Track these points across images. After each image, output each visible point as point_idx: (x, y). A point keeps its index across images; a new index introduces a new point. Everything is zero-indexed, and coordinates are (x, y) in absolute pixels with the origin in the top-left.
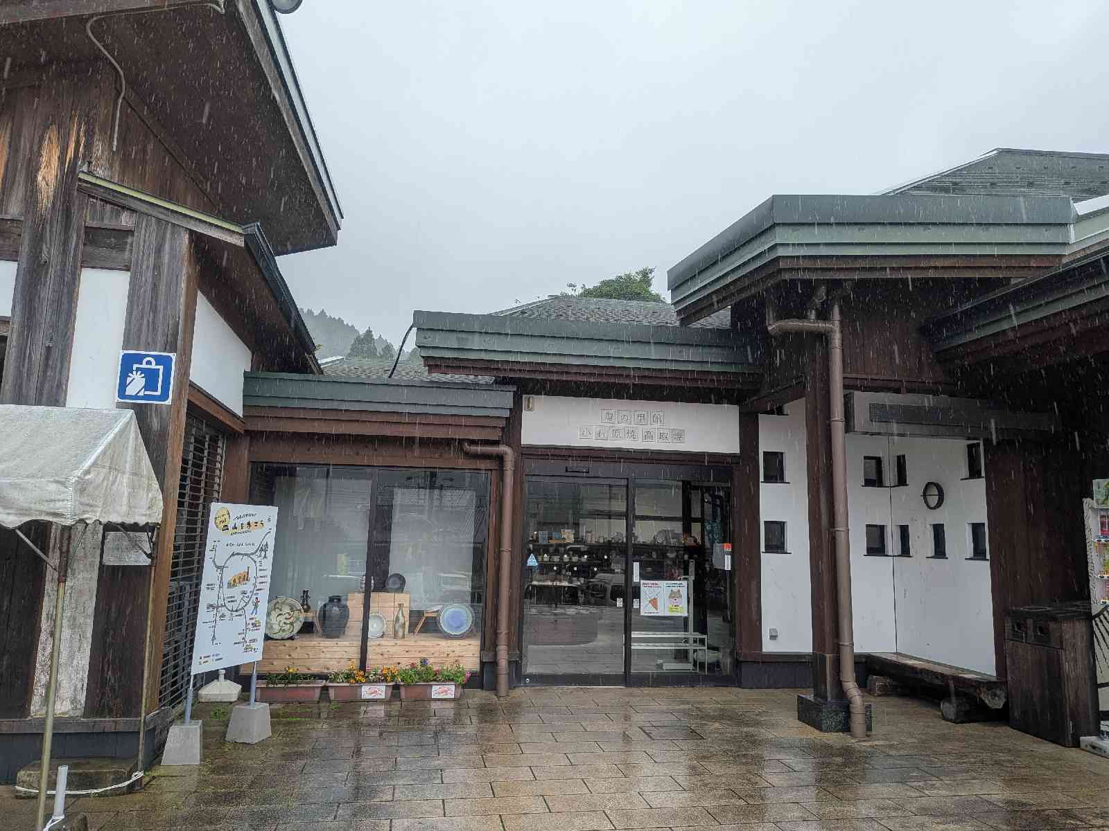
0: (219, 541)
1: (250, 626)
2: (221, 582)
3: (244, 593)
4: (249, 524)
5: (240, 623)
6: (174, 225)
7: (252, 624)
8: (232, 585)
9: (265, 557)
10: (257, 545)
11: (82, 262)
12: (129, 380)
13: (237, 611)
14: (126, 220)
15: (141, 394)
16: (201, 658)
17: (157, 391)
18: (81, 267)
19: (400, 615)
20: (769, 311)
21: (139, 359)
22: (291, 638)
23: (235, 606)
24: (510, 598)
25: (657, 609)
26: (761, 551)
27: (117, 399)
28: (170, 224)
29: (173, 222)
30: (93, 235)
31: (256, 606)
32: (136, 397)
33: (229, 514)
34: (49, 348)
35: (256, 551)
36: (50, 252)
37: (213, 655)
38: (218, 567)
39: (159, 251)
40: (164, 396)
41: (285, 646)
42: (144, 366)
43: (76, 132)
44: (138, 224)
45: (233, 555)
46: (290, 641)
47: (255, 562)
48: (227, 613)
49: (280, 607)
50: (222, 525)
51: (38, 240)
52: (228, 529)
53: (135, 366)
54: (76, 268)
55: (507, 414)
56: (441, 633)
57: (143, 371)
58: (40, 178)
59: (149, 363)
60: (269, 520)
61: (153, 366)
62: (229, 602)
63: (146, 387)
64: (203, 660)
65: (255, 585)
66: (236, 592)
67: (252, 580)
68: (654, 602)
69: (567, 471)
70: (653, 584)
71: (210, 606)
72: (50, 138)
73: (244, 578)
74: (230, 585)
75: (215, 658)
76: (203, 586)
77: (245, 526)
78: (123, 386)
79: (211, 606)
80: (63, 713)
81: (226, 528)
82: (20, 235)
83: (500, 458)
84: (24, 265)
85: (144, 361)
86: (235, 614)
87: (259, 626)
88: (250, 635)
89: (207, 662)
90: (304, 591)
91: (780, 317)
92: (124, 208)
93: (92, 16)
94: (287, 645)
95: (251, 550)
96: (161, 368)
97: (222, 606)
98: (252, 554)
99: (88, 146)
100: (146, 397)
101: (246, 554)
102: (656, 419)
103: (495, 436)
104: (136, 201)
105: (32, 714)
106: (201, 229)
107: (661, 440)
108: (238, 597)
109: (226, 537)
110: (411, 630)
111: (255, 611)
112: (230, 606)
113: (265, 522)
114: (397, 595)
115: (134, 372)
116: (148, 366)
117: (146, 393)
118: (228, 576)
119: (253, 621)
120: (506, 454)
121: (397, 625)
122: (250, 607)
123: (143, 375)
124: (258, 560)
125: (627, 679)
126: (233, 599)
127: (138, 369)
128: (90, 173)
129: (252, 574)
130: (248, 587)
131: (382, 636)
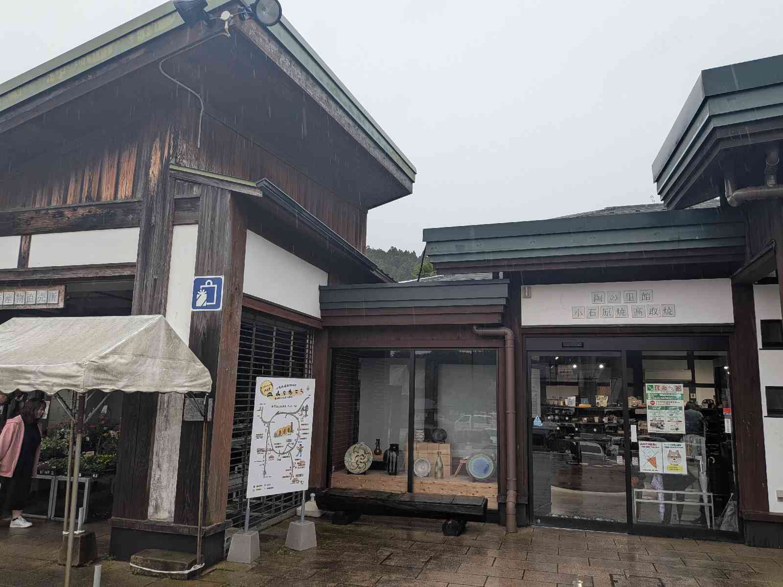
0: (265, 404)
1: (296, 465)
2: (269, 433)
3: (290, 440)
4: (290, 391)
5: (287, 463)
6: (222, 189)
7: (298, 463)
8: (279, 434)
9: (306, 415)
10: (298, 408)
11: (173, 222)
12: (198, 296)
13: (284, 453)
14: (196, 191)
15: (205, 305)
16: (254, 487)
17: (213, 302)
18: (173, 225)
19: (439, 460)
20: (727, 182)
21: (203, 281)
22: (364, 473)
23: (282, 450)
24: (517, 451)
25: (656, 467)
26: (763, 415)
27: (192, 310)
28: (220, 189)
29: (221, 187)
30: (178, 204)
31: (300, 451)
32: (202, 307)
33: (272, 384)
34: (155, 280)
35: (298, 411)
36: (156, 219)
37: (265, 485)
38: (265, 422)
39: (214, 209)
40: (217, 306)
41: (358, 479)
42: (206, 286)
43: (169, 138)
44: (202, 191)
45: (278, 413)
46: (363, 476)
47: (298, 419)
48: (276, 456)
49: (357, 451)
50: (267, 393)
51: (150, 210)
52: (272, 396)
53: (201, 287)
54: (168, 226)
55: (504, 302)
56: (468, 475)
57: (206, 289)
58: (151, 173)
59: (209, 284)
60: (308, 389)
61: (211, 285)
62: (276, 447)
63: (207, 301)
64: (256, 488)
65: (298, 435)
66: (282, 440)
67: (296, 431)
68: (652, 461)
69: (563, 347)
70: (651, 444)
71: (260, 451)
72: (155, 147)
73: (290, 430)
74: (276, 436)
75: (267, 487)
76: (253, 436)
77: (287, 393)
78: (195, 300)
79: (262, 450)
80: (164, 519)
81: (270, 395)
82: (141, 210)
83: (503, 337)
84: (143, 229)
85: (206, 283)
86: (281, 456)
87: (304, 465)
88: (296, 471)
89: (260, 489)
90: (377, 440)
91: (737, 187)
92: (195, 183)
93: (161, 59)
94: (359, 478)
95: (294, 410)
96: (216, 286)
97: (270, 450)
98: (295, 413)
99: (175, 147)
100: (207, 307)
101: (289, 413)
102: (645, 296)
103: (496, 320)
104: (200, 177)
105: (149, 518)
106: (237, 189)
107: (651, 315)
108: (285, 444)
109: (270, 401)
110: (453, 473)
111: (300, 454)
112: (277, 450)
113: (305, 390)
114: (441, 445)
115: (201, 290)
116: (209, 286)
117: (208, 304)
118: (274, 429)
119: (299, 461)
120: (506, 334)
121: (437, 468)
122: (295, 452)
123: (206, 292)
124: (300, 418)
125: (631, 528)
126: (279, 445)
127: (203, 288)
128: (178, 164)
129: (295, 428)
130: (293, 436)
131: (428, 476)
